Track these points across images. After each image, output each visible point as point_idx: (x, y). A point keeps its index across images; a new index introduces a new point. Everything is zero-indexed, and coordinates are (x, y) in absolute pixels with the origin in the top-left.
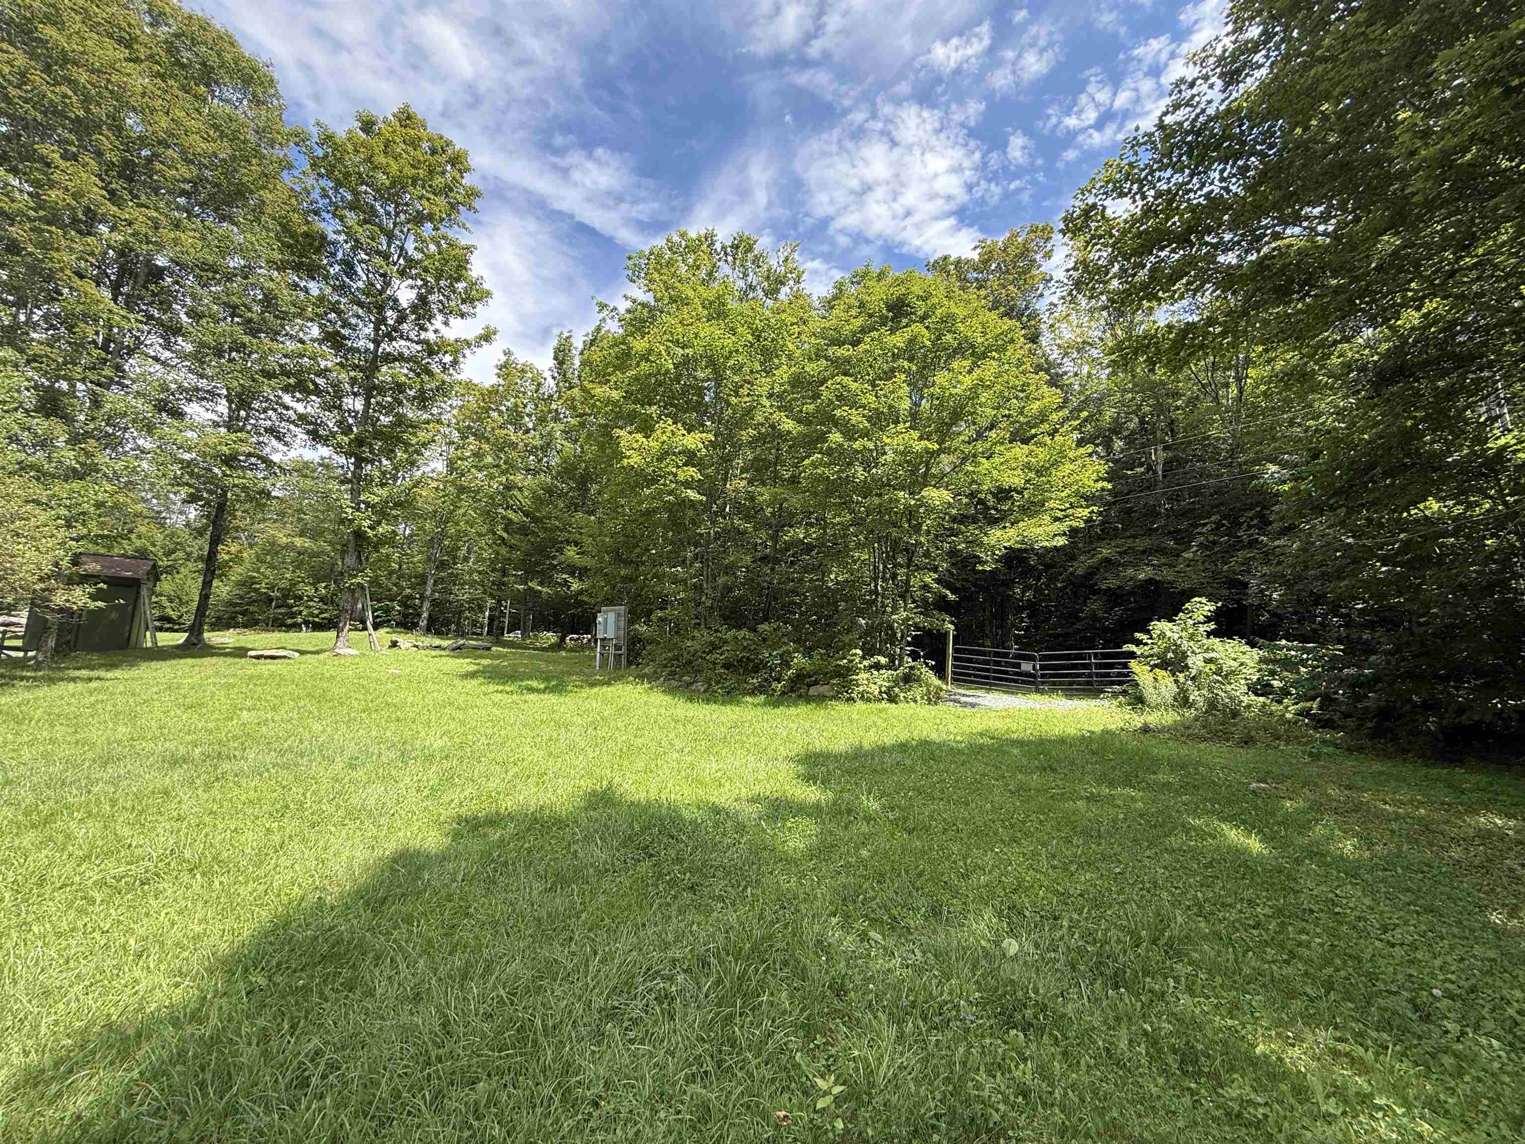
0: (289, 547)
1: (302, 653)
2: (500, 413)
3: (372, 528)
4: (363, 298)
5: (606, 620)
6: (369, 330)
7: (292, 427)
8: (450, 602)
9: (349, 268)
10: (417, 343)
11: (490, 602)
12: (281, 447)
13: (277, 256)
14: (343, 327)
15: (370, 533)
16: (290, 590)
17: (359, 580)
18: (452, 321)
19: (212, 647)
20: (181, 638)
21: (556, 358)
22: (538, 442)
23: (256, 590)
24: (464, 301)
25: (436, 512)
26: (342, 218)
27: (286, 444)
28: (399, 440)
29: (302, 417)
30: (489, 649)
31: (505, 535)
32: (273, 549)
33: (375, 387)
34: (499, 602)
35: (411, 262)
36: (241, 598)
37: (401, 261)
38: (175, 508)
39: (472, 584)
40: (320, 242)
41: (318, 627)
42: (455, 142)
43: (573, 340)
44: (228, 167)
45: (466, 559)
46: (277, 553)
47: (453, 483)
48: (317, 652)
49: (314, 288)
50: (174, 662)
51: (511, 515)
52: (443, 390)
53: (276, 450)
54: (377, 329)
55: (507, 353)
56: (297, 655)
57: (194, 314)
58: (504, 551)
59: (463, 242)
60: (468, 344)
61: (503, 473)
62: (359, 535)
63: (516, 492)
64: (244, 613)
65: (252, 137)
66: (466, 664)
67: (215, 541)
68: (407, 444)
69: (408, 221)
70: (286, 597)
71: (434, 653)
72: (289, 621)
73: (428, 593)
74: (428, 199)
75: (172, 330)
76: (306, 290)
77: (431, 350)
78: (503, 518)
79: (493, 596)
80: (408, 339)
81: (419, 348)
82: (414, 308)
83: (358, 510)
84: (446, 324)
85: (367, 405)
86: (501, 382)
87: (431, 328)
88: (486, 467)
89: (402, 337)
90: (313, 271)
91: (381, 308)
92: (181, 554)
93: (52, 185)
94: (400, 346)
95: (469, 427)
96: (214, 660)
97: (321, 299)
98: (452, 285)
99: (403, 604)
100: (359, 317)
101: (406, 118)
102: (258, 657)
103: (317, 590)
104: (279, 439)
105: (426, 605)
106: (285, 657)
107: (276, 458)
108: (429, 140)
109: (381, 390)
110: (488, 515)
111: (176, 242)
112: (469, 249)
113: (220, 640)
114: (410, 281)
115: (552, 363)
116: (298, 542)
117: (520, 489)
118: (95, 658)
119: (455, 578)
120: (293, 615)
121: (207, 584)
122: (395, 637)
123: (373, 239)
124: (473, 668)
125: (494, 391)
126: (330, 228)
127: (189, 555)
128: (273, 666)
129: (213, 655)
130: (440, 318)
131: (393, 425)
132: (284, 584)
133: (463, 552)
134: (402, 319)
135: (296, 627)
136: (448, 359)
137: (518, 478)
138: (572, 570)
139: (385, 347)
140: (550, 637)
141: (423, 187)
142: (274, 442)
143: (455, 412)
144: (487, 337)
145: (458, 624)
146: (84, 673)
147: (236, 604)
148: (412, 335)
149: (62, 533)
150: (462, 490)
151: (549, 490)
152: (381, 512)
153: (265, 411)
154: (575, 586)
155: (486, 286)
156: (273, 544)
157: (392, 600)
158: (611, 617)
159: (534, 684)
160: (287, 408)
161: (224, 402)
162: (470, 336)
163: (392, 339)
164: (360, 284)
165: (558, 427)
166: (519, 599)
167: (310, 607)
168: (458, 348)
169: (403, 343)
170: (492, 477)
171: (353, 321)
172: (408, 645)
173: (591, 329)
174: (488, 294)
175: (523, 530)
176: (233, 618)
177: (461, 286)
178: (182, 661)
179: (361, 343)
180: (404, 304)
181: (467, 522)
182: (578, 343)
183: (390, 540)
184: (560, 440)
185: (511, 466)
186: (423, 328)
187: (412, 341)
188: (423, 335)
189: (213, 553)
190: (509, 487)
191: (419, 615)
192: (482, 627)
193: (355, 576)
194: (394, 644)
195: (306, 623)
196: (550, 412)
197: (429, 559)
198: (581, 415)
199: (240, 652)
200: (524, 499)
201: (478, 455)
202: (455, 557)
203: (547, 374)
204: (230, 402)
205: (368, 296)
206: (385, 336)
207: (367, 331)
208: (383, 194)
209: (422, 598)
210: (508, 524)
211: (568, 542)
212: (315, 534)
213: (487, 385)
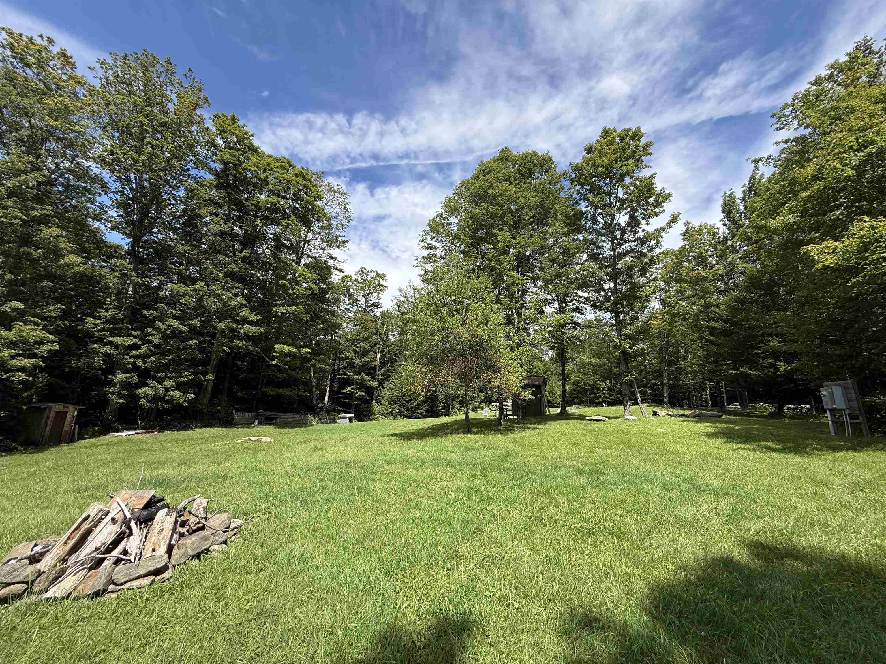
0: (590, 363)
1: (609, 418)
2: (690, 262)
3: (630, 348)
4: (603, 231)
5: (832, 394)
6: (609, 246)
7: (583, 305)
8: (681, 386)
9: (594, 220)
10: (634, 241)
11: (709, 384)
12: (581, 316)
13: (565, 230)
14: (597, 250)
15: (630, 351)
16: (594, 385)
17: (630, 377)
18: (651, 221)
19: (570, 415)
20: (558, 410)
21: (723, 212)
22: (722, 271)
23: (580, 386)
24: (655, 207)
25: (660, 332)
26: (587, 199)
27: (583, 314)
28: (635, 297)
29: (588, 299)
30: (720, 416)
31: (712, 338)
32: (583, 365)
33: (618, 273)
34: (718, 383)
35: (622, 201)
36: (575, 390)
37: (618, 204)
38: (544, 352)
39: (694, 373)
40: (580, 215)
41: (611, 404)
42: (631, 127)
43: (735, 194)
44: (541, 204)
45: (685, 358)
46: (585, 367)
47: (668, 313)
48: (616, 418)
49: (581, 237)
50: (559, 422)
51: (713, 324)
52: (652, 261)
53: (579, 318)
54: (612, 244)
55: (687, 224)
56: (607, 419)
57: (541, 269)
58: (714, 348)
59: (648, 175)
60: (663, 229)
61: (703, 297)
62: (624, 353)
63: (713, 308)
64: (577, 397)
65: (548, 186)
66: (707, 427)
67: (563, 366)
68: (640, 298)
69: (617, 182)
70: (593, 389)
71: (682, 419)
72: (596, 401)
73: (665, 381)
74: (625, 165)
75: (535, 279)
76: (578, 239)
77: (642, 242)
78: (708, 327)
79: (711, 380)
80: (629, 241)
81: (635, 243)
82: (628, 224)
83: (622, 340)
84: (648, 224)
85: (616, 284)
86: (686, 242)
87: (640, 230)
88: (688, 298)
89: (626, 242)
90: (579, 230)
91: (613, 232)
92: (549, 372)
93: (498, 242)
94: (626, 246)
95: (671, 277)
96: (573, 421)
97: (585, 240)
98: (647, 201)
99: (652, 389)
100: (604, 241)
101: (606, 133)
102: (590, 420)
103: (606, 384)
104: (579, 312)
105: (666, 389)
106: (602, 420)
107: (580, 321)
108: (619, 136)
109: (620, 273)
110: (696, 326)
111: (533, 243)
112: (652, 177)
113: (572, 411)
114: (624, 212)
115: (722, 216)
116: (593, 360)
117: (717, 306)
118: (533, 419)
119: (680, 371)
120: (598, 398)
121: (564, 386)
122: (655, 409)
123: (603, 201)
124: (712, 430)
125: (683, 250)
126: (583, 207)
127: (552, 372)
128: (598, 425)
129: (572, 419)
130: (644, 222)
131: (630, 290)
132: (591, 382)
133: (682, 352)
134: (624, 232)
135: (599, 404)
136: (653, 242)
137: (713, 299)
138: (776, 355)
139: (619, 251)
140: (767, 407)
141: (621, 161)
142: (578, 314)
143: (659, 271)
144: (674, 220)
145: (689, 400)
146: (532, 426)
147: (573, 394)
148: (631, 238)
149: (520, 370)
150: (675, 315)
151: (741, 301)
152: (633, 338)
153: (572, 301)
154: (783, 367)
155: (667, 192)
156: (583, 363)
157: (645, 387)
158: (838, 391)
159: (772, 445)
160: (580, 297)
161: (556, 302)
162: (663, 224)
163: (621, 245)
164: (601, 225)
165: (737, 256)
166: (732, 381)
167: (604, 393)
168: (657, 235)
169: (627, 244)
170: (693, 303)
171: (601, 244)
172: (664, 414)
173: (746, 181)
174: (670, 195)
175: (724, 332)
176: (573, 400)
177: (652, 200)
178: (562, 421)
179: (607, 253)
180: (623, 224)
181: (682, 335)
182: (739, 195)
183: (641, 353)
184: (741, 265)
185: (706, 293)
186: (636, 232)
187: (632, 241)
188: (637, 236)
189: (563, 370)
190: (707, 306)
191: (663, 395)
192: (706, 401)
193: (627, 376)
194: (655, 414)
195: (604, 401)
196: (727, 248)
197: (662, 361)
198: (756, 242)
199: (582, 418)
200: (722, 312)
201: (681, 292)
202: (677, 358)
203: (719, 225)
204: (558, 302)
205: (605, 229)
206: (617, 245)
207: (608, 246)
208: (602, 177)
209: (663, 385)
210: (713, 331)
211: (770, 335)
212: (599, 355)
213: (677, 248)
